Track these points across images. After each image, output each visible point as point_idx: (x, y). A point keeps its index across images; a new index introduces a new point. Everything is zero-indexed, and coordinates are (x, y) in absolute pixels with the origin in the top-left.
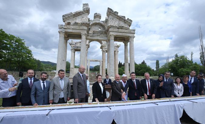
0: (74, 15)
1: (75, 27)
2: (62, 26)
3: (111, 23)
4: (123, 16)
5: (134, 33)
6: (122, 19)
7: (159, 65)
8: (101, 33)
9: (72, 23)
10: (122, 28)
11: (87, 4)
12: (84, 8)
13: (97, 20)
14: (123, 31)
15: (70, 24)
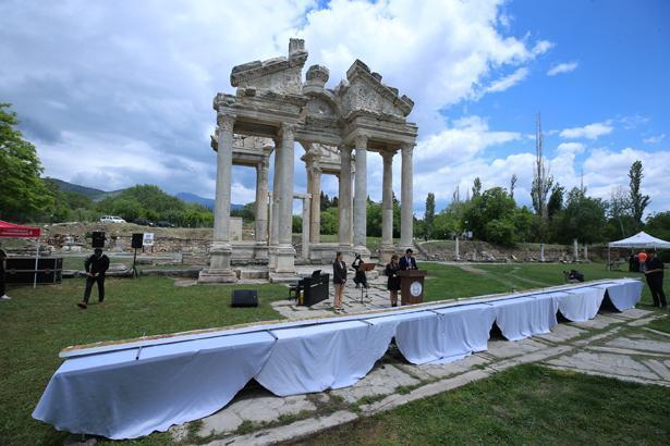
0: (265, 69)
1: (266, 104)
2: (230, 99)
3: (360, 104)
4: (393, 87)
5: (416, 136)
6: (389, 94)
7: (433, 207)
8: (327, 124)
9: (258, 93)
10: (387, 118)
11: (301, 42)
12: (295, 52)
13: (317, 85)
14: (390, 126)
15: (253, 95)
